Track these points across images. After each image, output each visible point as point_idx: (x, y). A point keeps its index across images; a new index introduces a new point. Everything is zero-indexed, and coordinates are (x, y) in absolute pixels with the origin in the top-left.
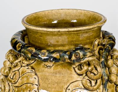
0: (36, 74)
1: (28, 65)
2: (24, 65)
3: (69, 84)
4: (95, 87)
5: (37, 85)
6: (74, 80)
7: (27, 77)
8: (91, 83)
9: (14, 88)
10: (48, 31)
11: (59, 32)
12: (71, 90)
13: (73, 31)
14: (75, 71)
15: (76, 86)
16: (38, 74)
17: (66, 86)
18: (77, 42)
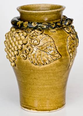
1: (41, 34)
2: (39, 34)
3: (67, 38)
5: (53, 42)
12: (69, 41)
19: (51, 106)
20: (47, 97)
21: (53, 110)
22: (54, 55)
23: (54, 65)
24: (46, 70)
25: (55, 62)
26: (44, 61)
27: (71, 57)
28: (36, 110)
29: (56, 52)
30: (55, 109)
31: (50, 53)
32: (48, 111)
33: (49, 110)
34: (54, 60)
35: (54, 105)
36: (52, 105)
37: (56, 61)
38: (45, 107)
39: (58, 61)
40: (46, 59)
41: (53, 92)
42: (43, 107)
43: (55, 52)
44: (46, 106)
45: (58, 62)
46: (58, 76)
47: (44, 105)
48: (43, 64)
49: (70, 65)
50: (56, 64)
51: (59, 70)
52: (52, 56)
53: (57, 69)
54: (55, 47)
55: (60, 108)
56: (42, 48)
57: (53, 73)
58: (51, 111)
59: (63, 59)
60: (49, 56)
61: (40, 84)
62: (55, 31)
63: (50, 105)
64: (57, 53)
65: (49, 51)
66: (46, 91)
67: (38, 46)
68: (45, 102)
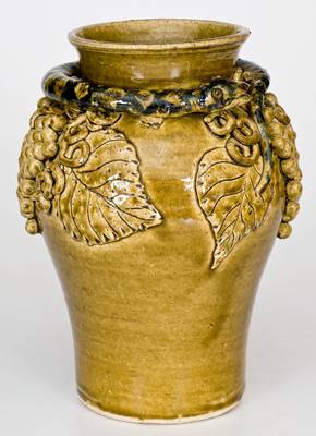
0: (129, 142)
1: (105, 127)
2: (96, 127)
3: (201, 155)
4: (253, 158)
5: (135, 162)
6: (211, 148)
7: (110, 149)
8: (241, 151)
9: (79, 176)
10: (152, 51)
11: (175, 49)
12: (208, 165)
13: (203, 48)
14: (210, 130)
15: (217, 158)
16: (133, 140)
17: (196, 160)
18: (206, 73)
19: (148, 404)
20: (129, 364)
21: (153, 417)
22: (133, 212)
23: (137, 247)
24: (109, 263)
25: (138, 238)
26: (98, 228)
27: (216, 230)
28: (99, 405)
29: (139, 199)
30: (165, 418)
31: (116, 200)
32: (137, 420)
33: (141, 417)
34: (134, 230)
35: (160, 400)
36: (149, 400)
37: (143, 235)
38: (125, 402)
39: (149, 236)
40: (103, 222)
41: (150, 351)
42: (116, 398)
43: (135, 201)
44: (126, 398)
45: (150, 240)
46: (163, 293)
47: (122, 394)
48: (98, 242)
49: (216, 257)
50: (145, 246)
51: (161, 270)
52: (124, 215)
53: (152, 265)
54: (137, 183)
55: (187, 416)
56: (91, 181)
57: (139, 280)
58: (146, 421)
59: (172, 230)
60: (113, 213)
61: (101, 312)
62: (157, 124)
63: (142, 395)
64: (147, 207)
65: (113, 195)
66: (125, 344)
67: (81, 170)
68: (123, 382)
